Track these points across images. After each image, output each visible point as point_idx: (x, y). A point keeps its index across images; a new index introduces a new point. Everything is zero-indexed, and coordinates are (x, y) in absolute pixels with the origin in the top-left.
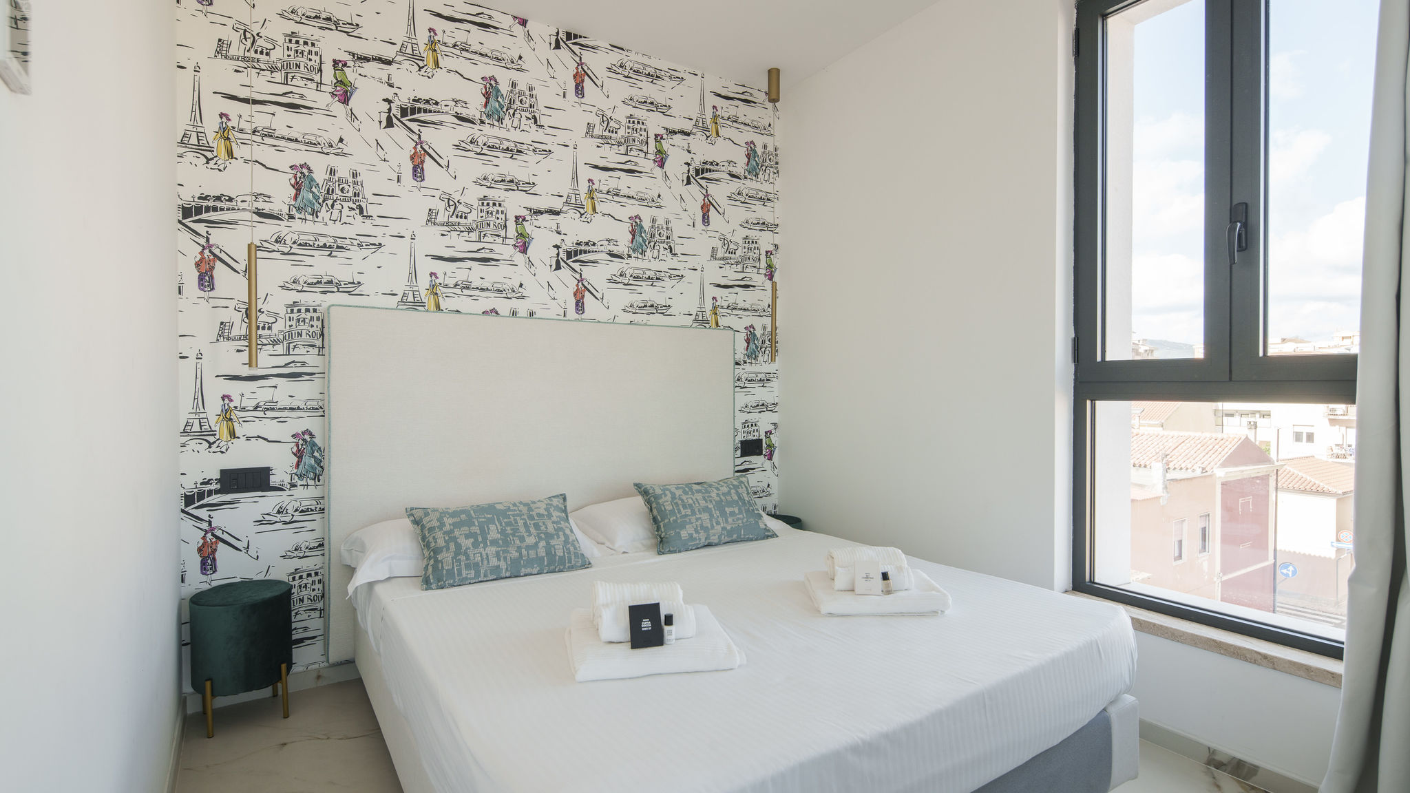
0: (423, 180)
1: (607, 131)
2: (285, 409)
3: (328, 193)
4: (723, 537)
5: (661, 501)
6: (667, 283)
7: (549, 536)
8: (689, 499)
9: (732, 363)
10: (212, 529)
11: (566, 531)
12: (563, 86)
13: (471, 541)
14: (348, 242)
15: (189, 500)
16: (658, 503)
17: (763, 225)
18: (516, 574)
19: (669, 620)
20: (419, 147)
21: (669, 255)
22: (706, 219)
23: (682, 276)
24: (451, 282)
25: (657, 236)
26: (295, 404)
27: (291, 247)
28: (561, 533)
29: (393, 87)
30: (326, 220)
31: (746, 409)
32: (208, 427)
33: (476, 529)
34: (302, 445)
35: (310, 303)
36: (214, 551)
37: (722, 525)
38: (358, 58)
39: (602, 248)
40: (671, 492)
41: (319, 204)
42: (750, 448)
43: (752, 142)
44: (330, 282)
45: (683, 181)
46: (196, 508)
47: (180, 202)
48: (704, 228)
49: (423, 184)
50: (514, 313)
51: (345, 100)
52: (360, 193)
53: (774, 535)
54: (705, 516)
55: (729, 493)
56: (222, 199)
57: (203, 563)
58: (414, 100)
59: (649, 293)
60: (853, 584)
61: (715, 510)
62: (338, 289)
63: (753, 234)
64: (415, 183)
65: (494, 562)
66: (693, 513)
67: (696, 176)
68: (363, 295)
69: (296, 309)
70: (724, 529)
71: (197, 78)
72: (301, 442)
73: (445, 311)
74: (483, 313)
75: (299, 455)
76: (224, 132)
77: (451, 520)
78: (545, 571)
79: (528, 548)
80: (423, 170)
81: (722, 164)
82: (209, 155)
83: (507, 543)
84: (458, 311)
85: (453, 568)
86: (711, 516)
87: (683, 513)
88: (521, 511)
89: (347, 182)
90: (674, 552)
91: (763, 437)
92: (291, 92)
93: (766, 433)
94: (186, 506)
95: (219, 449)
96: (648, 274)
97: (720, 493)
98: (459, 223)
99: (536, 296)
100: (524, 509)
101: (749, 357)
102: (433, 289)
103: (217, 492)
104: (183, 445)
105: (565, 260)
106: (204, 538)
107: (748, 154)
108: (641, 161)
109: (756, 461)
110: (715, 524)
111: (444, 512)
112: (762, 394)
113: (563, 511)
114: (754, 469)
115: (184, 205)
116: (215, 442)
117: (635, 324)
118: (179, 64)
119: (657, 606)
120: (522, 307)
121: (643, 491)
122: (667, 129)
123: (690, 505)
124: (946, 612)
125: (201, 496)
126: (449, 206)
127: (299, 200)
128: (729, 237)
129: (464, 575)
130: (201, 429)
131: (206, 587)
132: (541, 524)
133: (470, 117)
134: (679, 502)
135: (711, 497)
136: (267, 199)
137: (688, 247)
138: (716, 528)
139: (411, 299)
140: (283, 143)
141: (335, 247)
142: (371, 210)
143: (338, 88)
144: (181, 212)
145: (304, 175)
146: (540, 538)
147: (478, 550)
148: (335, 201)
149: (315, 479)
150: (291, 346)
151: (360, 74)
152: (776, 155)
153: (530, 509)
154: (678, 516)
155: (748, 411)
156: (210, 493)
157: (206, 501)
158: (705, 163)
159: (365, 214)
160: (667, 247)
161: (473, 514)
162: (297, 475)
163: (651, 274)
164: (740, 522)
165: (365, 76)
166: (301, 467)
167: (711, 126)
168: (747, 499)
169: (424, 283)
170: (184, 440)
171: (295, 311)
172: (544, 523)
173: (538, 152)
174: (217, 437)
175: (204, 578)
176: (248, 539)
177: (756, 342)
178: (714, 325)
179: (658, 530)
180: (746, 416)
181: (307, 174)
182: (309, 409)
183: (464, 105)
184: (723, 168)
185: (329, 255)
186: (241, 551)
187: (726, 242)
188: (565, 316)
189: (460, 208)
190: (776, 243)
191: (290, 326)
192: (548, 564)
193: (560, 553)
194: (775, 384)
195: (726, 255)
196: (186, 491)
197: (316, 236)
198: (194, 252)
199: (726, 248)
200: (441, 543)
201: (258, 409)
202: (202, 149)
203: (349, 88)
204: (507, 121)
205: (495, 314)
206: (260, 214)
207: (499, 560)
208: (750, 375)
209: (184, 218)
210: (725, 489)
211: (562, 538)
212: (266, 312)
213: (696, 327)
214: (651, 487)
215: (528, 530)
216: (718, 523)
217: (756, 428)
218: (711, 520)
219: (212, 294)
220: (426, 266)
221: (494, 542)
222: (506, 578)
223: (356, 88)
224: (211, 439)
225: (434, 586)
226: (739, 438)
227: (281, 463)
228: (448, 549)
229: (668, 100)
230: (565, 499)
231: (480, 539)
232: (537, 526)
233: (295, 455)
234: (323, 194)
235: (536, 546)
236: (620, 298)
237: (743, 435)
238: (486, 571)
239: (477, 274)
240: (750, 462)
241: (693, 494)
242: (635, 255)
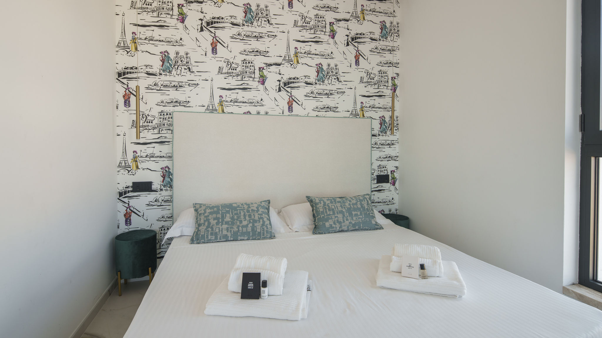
0: (216, 54)
1: (304, 23)
2: (158, 157)
3: (176, 63)
4: (350, 227)
5: (318, 206)
6: (336, 96)
7: (255, 221)
8: (332, 206)
9: (370, 135)
10: (130, 207)
11: (264, 219)
12: (282, 4)
13: (216, 221)
14: (184, 84)
15: (121, 194)
16: (316, 207)
17: (390, 64)
18: (236, 239)
19: (265, 284)
20: (214, 39)
21: (337, 82)
22: (357, 63)
23: (344, 92)
24: (229, 100)
25: (331, 73)
26: (162, 155)
27: (160, 87)
28: (261, 220)
29: (203, 13)
30: (175, 74)
31: (379, 159)
32: (128, 164)
33: (219, 216)
34: (165, 172)
35: (168, 111)
36: (130, 216)
37: (350, 221)
38: (188, 2)
39: (302, 80)
40: (324, 202)
41: (172, 68)
42: (382, 179)
43: (384, 21)
44: (176, 102)
45: (345, 44)
46: (123, 198)
47: (117, 71)
48: (356, 67)
49: (216, 56)
50: (258, 113)
51: (183, 21)
52: (189, 62)
53: (381, 228)
54: (340, 216)
55: (356, 204)
56: (133, 68)
57: (126, 221)
58: (212, 18)
59: (326, 101)
60: (401, 269)
61: (346, 212)
62: (180, 104)
63: (384, 69)
64: (213, 56)
65: (225, 232)
66: (334, 213)
67: (352, 41)
68: (190, 107)
69: (162, 114)
70: (350, 223)
71: (123, 19)
72: (164, 171)
73: (226, 113)
74: (244, 113)
75: (164, 176)
76: (134, 40)
77: (209, 211)
78: (251, 239)
79: (243, 227)
80: (216, 49)
81: (366, 34)
82: (128, 50)
83: (233, 223)
84: (232, 113)
85: (205, 234)
86: (344, 216)
87: (328, 213)
88: (244, 208)
89: (183, 57)
90: (322, 233)
91: (389, 173)
92: (161, 20)
93: (391, 171)
94: (120, 197)
95: (132, 174)
96: (326, 92)
97: (351, 203)
98: (233, 73)
99: (269, 104)
100: (246, 207)
101: (381, 132)
102: (221, 103)
103: (131, 191)
104: (118, 172)
105: (283, 87)
106: (126, 210)
107: (381, 27)
108: (322, 36)
109: (385, 186)
110: (345, 220)
111: (208, 207)
112: (388, 151)
113: (267, 209)
114: (384, 190)
115: (119, 72)
116: (130, 171)
117: (319, 117)
118: (116, 13)
119: (259, 275)
120: (262, 110)
121: (310, 200)
122: (336, 19)
123: (333, 209)
124: (463, 297)
125: (125, 193)
126: (228, 65)
127: (164, 67)
128: (370, 71)
129: (209, 238)
130: (125, 165)
131: (127, 231)
132: (252, 215)
133: (238, 23)
134: (327, 207)
135: (345, 205)
136: (151, 67)
137: (347, 77)
138: (345, 222)
139: (211, 108)
140: (157, 43)
141: (179, 86)
142: (194, 69)
143: (180, 16)
144: (117, 75)
145: (166, 56)
146: (250, 222)
147: (218, 226)
148: (179, 66)
149: (170, 187)
150: (161, 130)
151: (189, 9)
152: (398, 27)
153: (249, 207)
154: (325, 214)
155: (381, 160)
156: (129, 192)
157: (127, 195)
158: (357, 34)
159: (191, 71)
160: (336, 78)
161: (220, 208)
162: (163, 186)
163: (328, 92)
164: (360, 220)
165: (191, 10)
166: (164, 182)
167: (361, 15)
168: (366, 207)
169: (217, 100)
170: (119, 169)
171: (162, 115)
172: (254, 215)
173: (270, 37)
174: (131, 168)
175: (126, 227)
176: (143, 212)
177: (386, 124)
178: (362, 116)
179: (314, 222)
180: (379, 163)
181: (167, 55)
182: (168, 157)
183: (235, 18)
184: (367, 36)
185: (176, 90)
186: (140, 216)
187: (368, 74)
188: (283, 114)
189: (233, 65)
190: (398, 73)
191: (160, 121)
192: (252, 235)
193: (259, 230)
194: (397, 146)
195: (368, 80)
196: (119, 190)
197: (171, 82)
198: (122, 91)
199: (369, 77)
200: (202, 221)
201: (147, 157)
202: (125, 48)
203: (184, 16)
204: (255, 23)
205: (249, 114)
206: (148, 74)
207: (227, 232)
208: (382, 142)
209: (119, 77)
210: (354, 202)
211: (261, 223)
212: (150, 116)
213: (352, 118)
214: (314, 199)
215: (245, 218)
216: (347, 220)
217: (385, 169)
218: (343, 218)
219: (129, 108)
220: (218, 93)
221: (227, 223)
222: (231, 241)
223: (187, 15)
224: (129, 169)
225: (195, 242)
226: (376, 174)
227: (156, 180)
228: (204, 225)
229: (336, 4)
230: (269, 203)
231: (220, 221)
232: (250, 216)
233: (162, 177)
234: (174, 63)
235: (247, 226)
236: (310, 104)
237: (378, 172)
238: (220, 237)
239: (241, 95)
240: (382, 186)
241: (336, 203)
242: (319, 83)
